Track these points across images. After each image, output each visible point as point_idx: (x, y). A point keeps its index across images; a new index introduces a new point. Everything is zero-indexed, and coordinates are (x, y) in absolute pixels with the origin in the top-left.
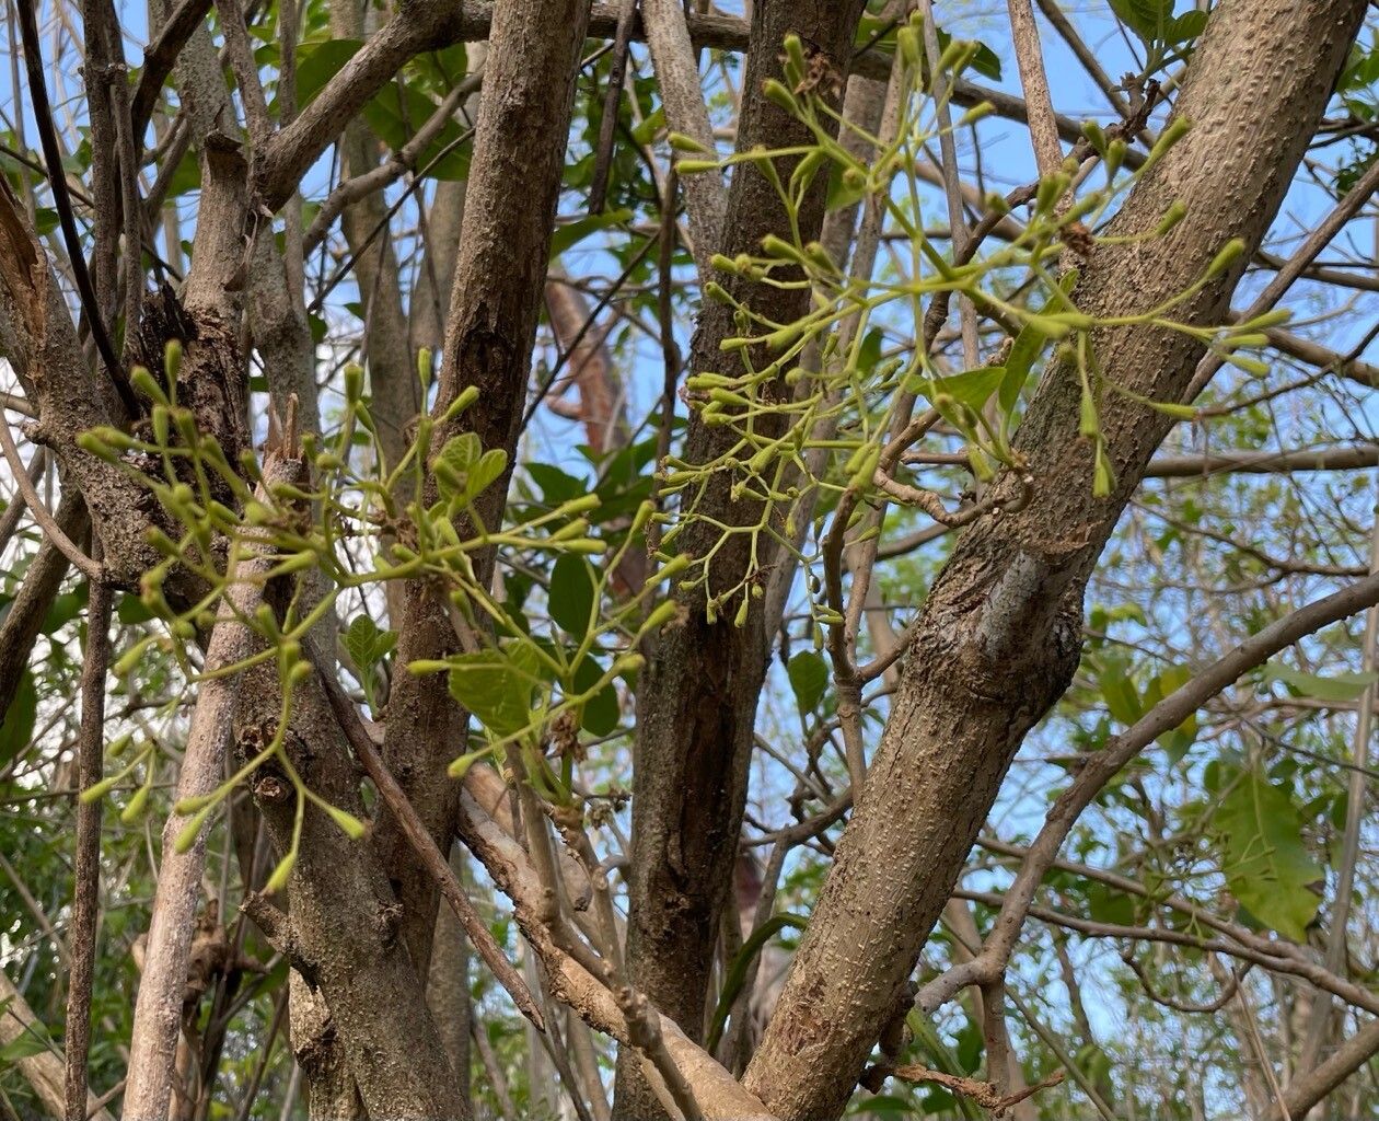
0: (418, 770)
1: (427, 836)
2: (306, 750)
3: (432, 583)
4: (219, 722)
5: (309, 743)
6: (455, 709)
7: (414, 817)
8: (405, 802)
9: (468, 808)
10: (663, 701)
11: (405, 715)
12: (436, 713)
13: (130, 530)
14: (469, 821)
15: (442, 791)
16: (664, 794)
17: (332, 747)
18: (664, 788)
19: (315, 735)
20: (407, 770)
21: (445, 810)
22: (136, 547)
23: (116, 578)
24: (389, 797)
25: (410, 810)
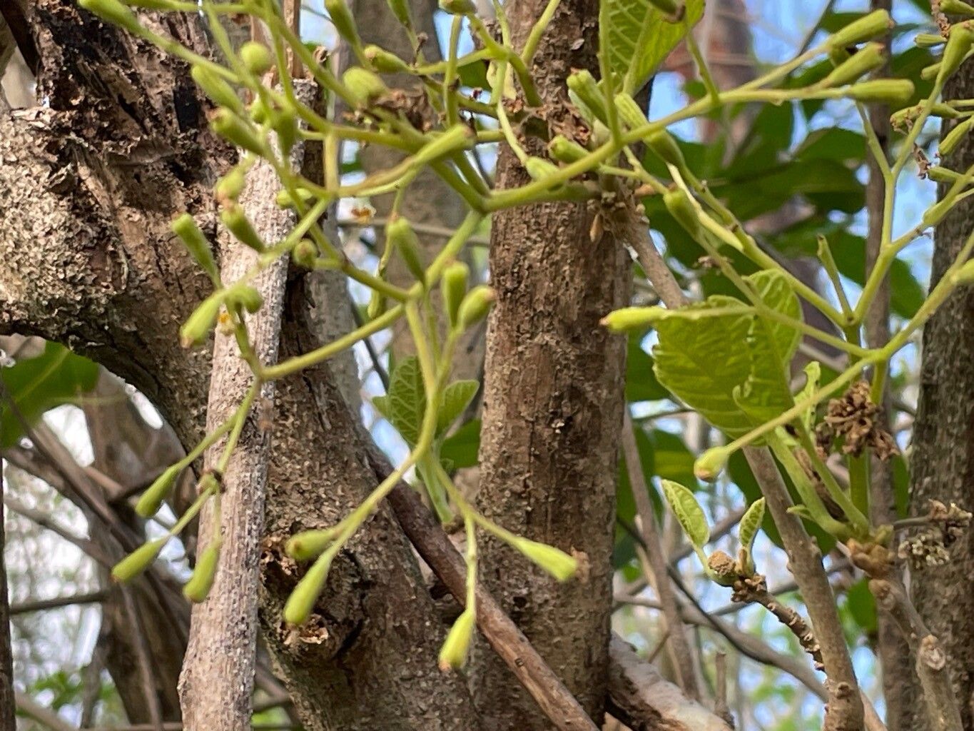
0: (539, 598)
1: (569, 700)
2: (359, 571)
3: (607, 206)
4: (245, 503)
5: (362, 560)
6: (592, 491)
7: (545, 672)
8: (526, 647)
9: (624, 662)
10: (941, 453)
11: (509, 508)
12: (561, 499)
13: (38, 230)
14: (628, 684)
15: (582, 633)
16: (955, 613)
17: (397, 566)
18: (956, 601)
19: (370, 549)
20: (520, 601)
21: (588, 665)
22: (52, 257)
23: (19, 314)
24: (499, 642)
25: (537, 660)
